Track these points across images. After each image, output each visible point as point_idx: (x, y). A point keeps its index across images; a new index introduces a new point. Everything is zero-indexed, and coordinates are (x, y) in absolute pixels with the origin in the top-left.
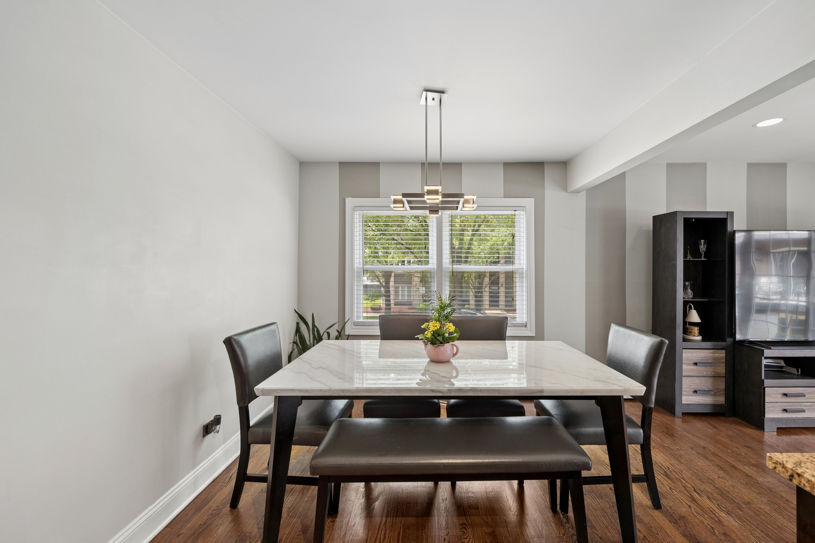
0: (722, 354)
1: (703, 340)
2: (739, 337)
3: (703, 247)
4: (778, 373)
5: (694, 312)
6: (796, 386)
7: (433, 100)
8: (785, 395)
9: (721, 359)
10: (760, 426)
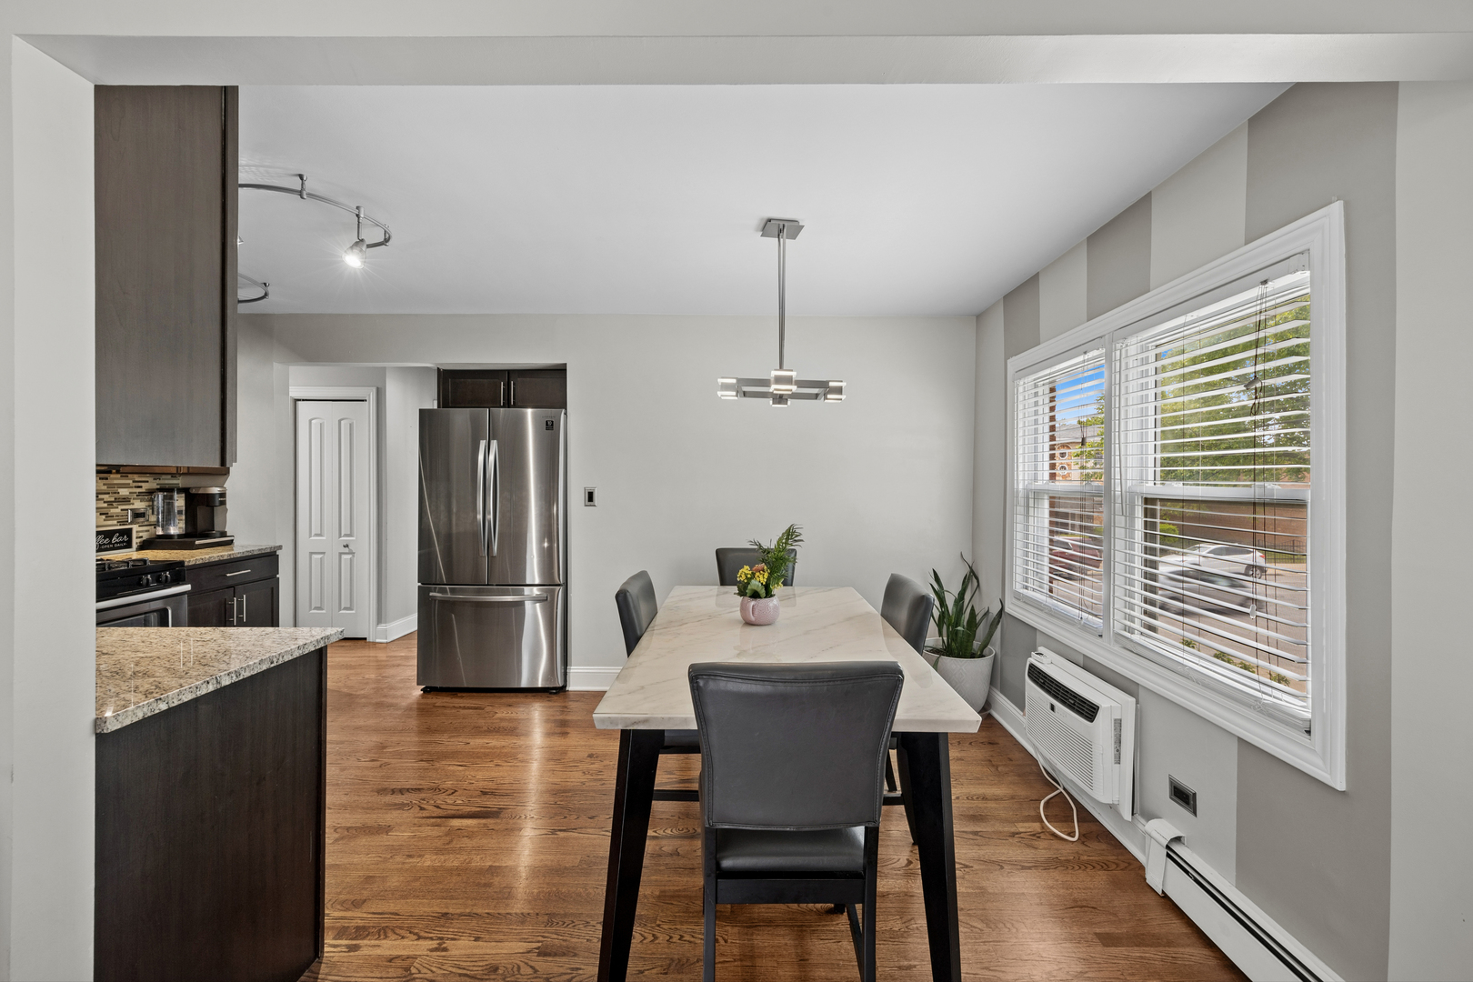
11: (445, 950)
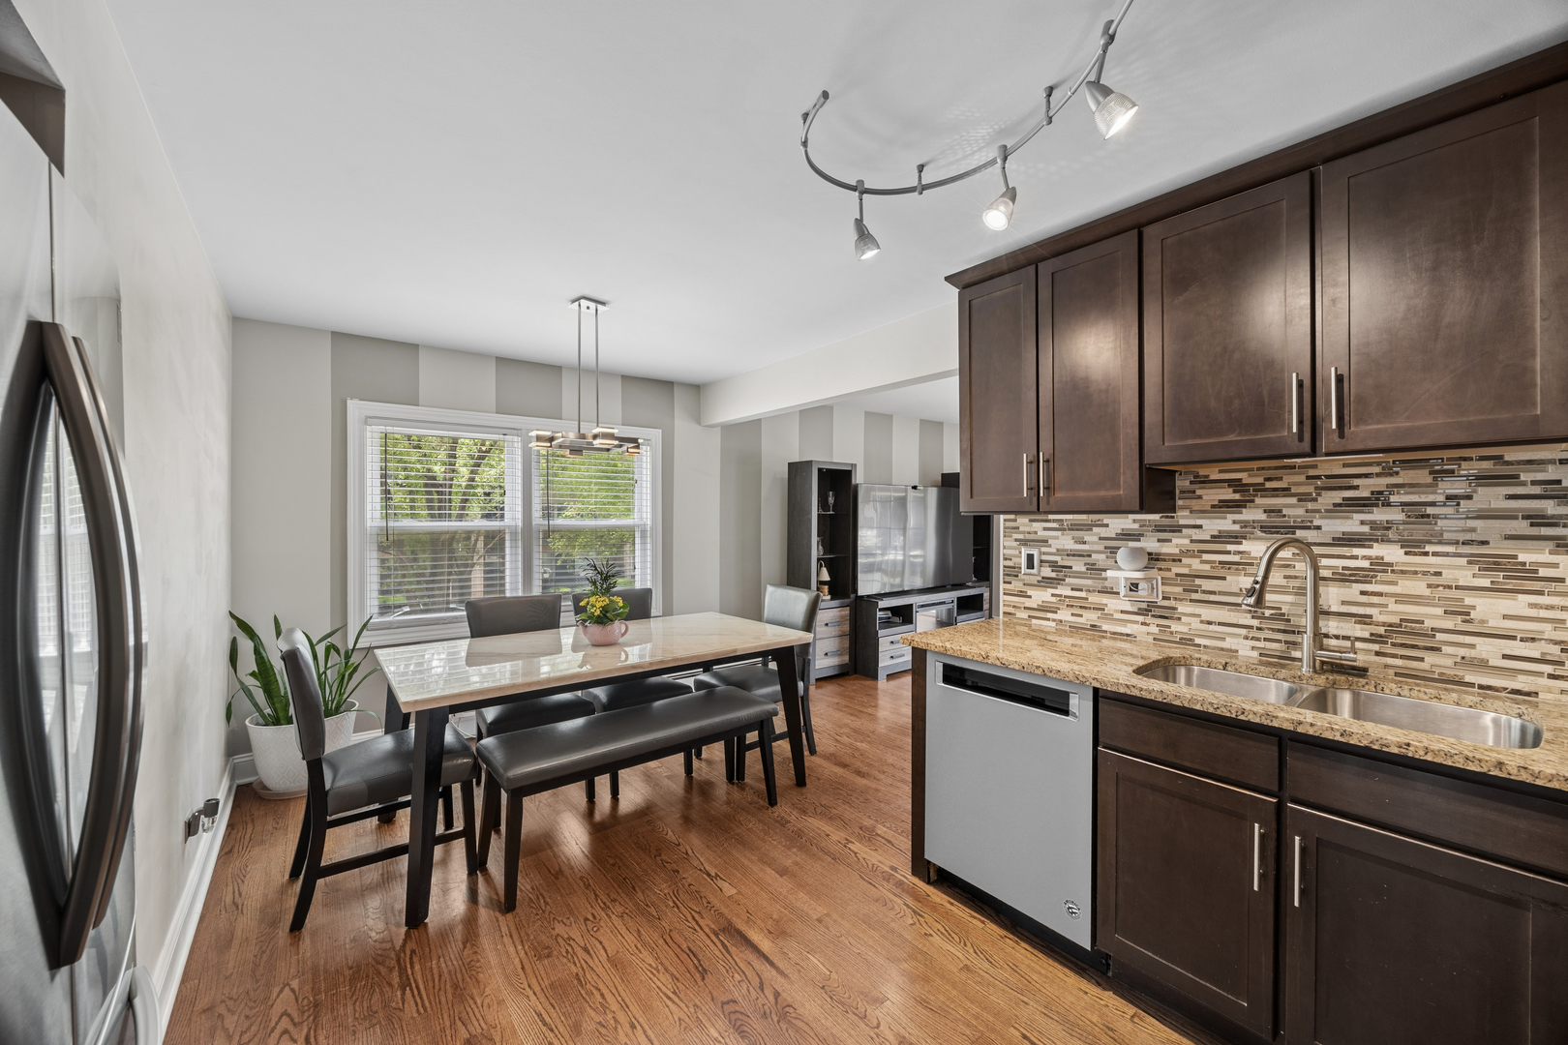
0: (846, 611)
1: (832, 599)
2: (860, 593)
3: (831, 500)
4: (887, 624)
5: (824, 571)
6: (900, 632)
7: (588, 308)
8: (892, 642)
9: (846, 616)
10: (875, 677)
11: (846, 839)
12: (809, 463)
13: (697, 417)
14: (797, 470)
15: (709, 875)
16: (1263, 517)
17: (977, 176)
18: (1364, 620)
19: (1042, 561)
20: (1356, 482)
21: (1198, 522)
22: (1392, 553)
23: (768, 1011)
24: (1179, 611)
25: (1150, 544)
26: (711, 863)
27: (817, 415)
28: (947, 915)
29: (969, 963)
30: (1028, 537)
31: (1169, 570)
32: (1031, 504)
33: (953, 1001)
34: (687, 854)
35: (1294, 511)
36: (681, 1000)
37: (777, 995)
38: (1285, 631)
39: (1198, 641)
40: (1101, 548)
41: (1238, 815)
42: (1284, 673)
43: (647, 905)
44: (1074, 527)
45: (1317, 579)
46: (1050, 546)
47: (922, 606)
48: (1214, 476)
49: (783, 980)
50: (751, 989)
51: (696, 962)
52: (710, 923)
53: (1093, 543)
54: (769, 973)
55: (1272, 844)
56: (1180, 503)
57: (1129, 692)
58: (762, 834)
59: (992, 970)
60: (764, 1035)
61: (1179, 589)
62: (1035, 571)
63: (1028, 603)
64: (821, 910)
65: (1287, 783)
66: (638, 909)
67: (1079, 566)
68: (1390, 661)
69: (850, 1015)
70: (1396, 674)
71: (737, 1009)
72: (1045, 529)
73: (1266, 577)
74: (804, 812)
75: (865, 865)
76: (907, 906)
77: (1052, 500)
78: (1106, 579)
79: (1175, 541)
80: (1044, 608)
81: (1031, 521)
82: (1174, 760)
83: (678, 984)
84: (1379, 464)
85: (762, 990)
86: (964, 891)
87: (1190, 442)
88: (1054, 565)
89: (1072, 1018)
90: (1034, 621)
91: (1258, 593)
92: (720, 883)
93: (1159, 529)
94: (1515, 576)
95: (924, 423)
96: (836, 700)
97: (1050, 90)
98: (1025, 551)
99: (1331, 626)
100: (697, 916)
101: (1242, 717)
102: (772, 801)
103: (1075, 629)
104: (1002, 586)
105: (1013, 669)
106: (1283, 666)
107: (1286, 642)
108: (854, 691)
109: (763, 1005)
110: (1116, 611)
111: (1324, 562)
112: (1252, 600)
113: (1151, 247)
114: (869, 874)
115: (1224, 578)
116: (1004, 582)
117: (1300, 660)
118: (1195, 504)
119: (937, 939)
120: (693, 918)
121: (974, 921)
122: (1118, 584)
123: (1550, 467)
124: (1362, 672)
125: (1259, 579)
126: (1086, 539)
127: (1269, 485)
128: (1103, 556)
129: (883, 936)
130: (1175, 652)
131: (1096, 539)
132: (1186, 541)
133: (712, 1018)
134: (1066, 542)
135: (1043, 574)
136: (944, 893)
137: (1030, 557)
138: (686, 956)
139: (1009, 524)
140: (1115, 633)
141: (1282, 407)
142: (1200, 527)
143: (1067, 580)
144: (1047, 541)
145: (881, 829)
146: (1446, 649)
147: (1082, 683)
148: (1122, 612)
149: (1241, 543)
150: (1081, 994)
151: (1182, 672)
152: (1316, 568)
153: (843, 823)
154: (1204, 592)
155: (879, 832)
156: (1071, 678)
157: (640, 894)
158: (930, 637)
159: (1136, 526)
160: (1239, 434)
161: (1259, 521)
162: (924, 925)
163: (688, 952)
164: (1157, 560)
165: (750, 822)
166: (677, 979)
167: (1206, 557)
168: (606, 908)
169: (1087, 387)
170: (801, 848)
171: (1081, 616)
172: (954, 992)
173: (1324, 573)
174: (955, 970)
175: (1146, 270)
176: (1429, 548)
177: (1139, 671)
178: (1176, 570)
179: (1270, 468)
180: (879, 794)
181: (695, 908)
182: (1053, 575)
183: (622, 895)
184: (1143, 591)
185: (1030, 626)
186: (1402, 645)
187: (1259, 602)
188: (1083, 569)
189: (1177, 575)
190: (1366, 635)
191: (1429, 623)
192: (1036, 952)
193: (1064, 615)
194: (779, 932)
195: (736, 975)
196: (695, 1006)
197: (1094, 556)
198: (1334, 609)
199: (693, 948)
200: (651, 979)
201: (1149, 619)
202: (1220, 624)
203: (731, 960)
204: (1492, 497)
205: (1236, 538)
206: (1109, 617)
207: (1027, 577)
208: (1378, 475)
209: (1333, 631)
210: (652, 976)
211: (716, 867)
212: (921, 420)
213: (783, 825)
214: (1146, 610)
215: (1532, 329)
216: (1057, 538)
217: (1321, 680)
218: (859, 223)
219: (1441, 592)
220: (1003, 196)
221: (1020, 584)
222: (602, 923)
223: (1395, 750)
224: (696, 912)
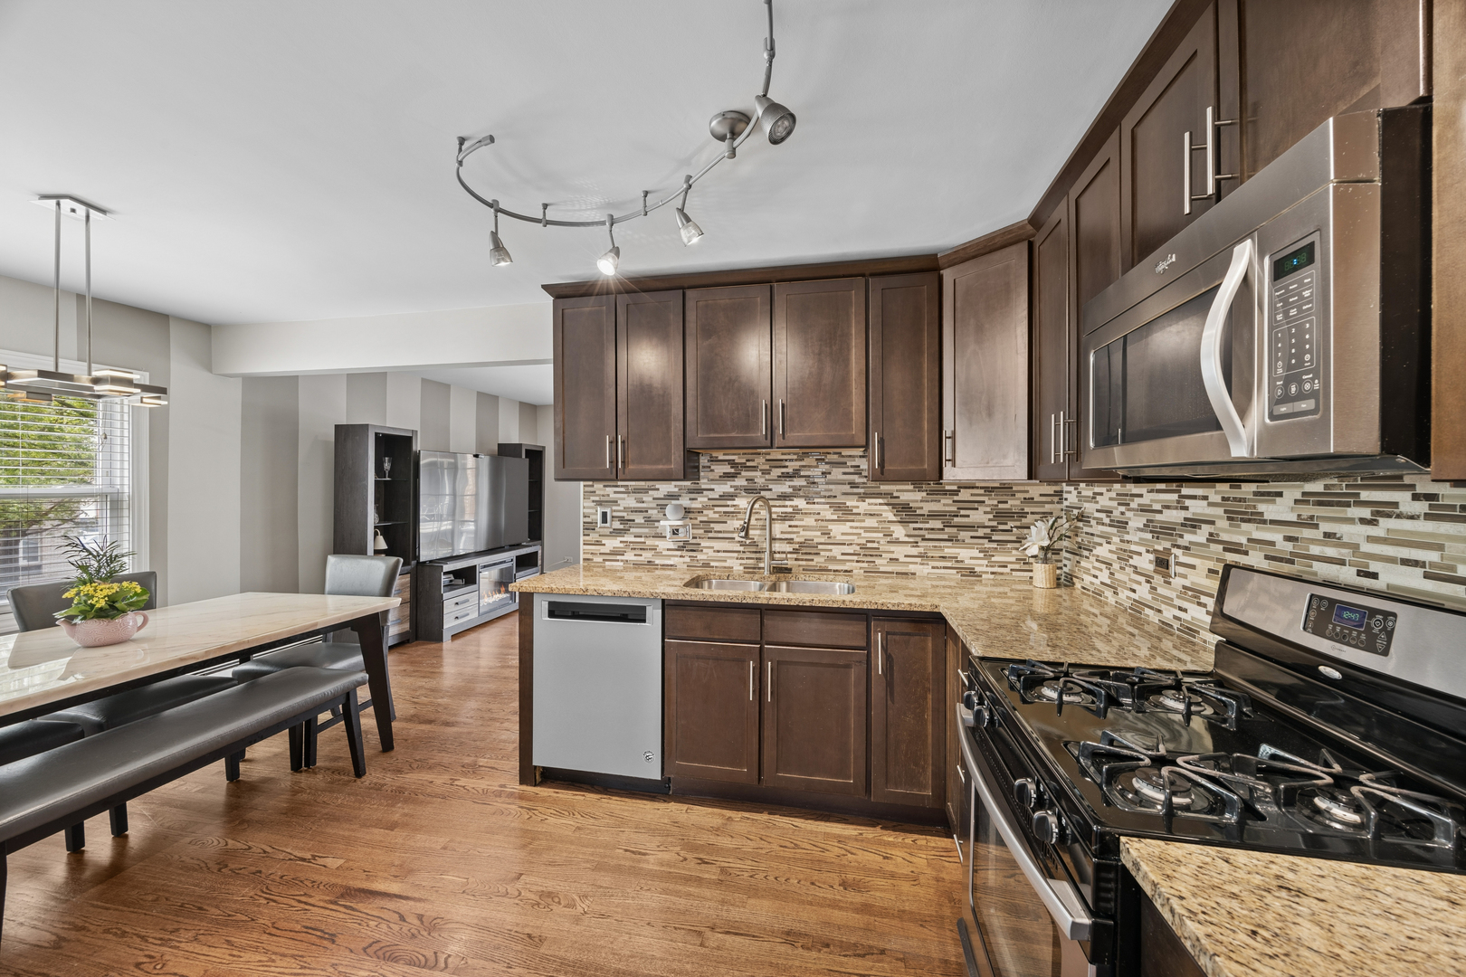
0: (408, 579)
2: (423, 559)
3: (387, 466)
4: (451, 586)
5: (381, 538)
6: (464, 593)
7: (73, 211)
8: (457, 603)
9: (406, 583)
10: (439, 639)
11: (451, 779)
12: (366, 427)
13: (207, 362)
14: (346, 435)
15: (304, 860)
16: (745, 483)
17: (590, 228)
18: (790, 541)
19: (613, 517)
20: (787, 463)
21: (712, 487)
22: (800, 503)
23: (416, 932)
24: (702, 545)
25: (685, 501)
26: (302, 849)
27: (370, 382)
28: (555, 801)
29: (579, 825)
30: (603, 499)
31: (696, 519)
32: (612, 473)
33: (573, 852)
34: (265, 852)
35: (760, 480)
36: (314, 969)
37: (420, 917)
38: (756, 552)
39: (712, 564)
40: (654, 505)
41: (741, 661)
42: (757, 577)
43: (229, 915)
44: (636, 491)
45: (772, 520)
46: (619, 505)
47: (485, 567)
48: (721, 457)
49: (423, 904)
50: (391, 925)
51: (319, 933)
52: (322, 897)
53: (650, 502)
54: (404, 906)
55: (758, 671)
56: (702, 474)
57: (684, 599)
58: (357, 805)
59: (596, 822)
60: (418, 949)
61: (702, 531)
62: (608, 525)
63: (603, 549)
64: (442, 840)
65: (764, 634)
66: (218, 924)
67: (639, 519)
68: (801, 563)
69: (494, 899)
70: (803, 570)
71: (382, 945)
72: (615, 492)
73: (749, 520)
74: (399, 771)
75: (476, 792)
76: (522, 807)
77: (626, 471)
78: (657, 527)
79: (700, 499)
80: (615, 553)
81: (605, 486)
82: (709, 636)
83: (305, 959)
84: (794, 454)
85: (404, 921)
86: (565, 781)
87: (712, 435)
88: (622, 520)
89: (653, 827)
90: (607, 563)
91: (746, 529)
92: (320, 861)
93: (691, 491)
94: (845, 513)
95: (481, 395)
96: (402, 668)
97: (646, 193)
98: (600, 510)
99: (777, 546)
100: (303, 899)
101: (744, 601)
102: (359, 771)
103: (637, 566)
104: (582, 538)
105: (607, 596)
106: (755, 573)
107: (757, 559)
108: (419, 656)
109: (409, 930)
110: (664, 549)
111: (774, 509)
112: (743, 534)
113: (690, 304)
114: (483, 797)
115: (726, 522)
116: (584, 535)
117: (763, 568)
118: (711, 475)
119: (551, 820)
120: (300, 901)
121: (577, 797)
122: (665, 530)
123: (857, 459)
124: (788, 570)
125: (746, 521)
126: (644, 499)
127: (748, 464)
128: (656, 511)
129: (507, 836)
130: (700, 572)
131: (651, 499)
132: (706, 499)
133: (356, 965)
134: (630, 502)
135: (614, 527)
136: (549, 788)
137: (604, 515)
138: (304, 934)
139: (587, 489)
140: (663, 565)
141: (757, 419)
142: (713, 490)
143: (631, 530)
144: (617, 502)
145: (482, 761)
146: (822, 553)
147: (655, 598)
148: (668, 550)
149: (734, 500)
150: (656, 811)
151: (706, 584)
152: (770, 513)
153: (445, 768)
154: (715, 532)
155: (481, 764)
156: (648, 596)
157: (214, 910)
158: (535, 582)
159: (676, 490)
160: (737, 433)
161: (744, 486)
162: (539, 815)
163: (305, 930)
164: (689, 512)
165: (337, 798)
166: (302, 956)
167: (717, 509)
168: (164, 942)
169: (651, 392)
170: (406, 801)
171: (641, 555)
172: (573, 847)
173: (774, 516)
174: (570, 833)
175: (687, 318)
176: (816, 500)
177: (687, 585)
178: (700, 518)
179: (749, 454)
180: (473, 735)
181: (298, 893)
182: (622, 527)
183: (186, 921)
184: (682, 536)
185: (604, 567)
186: (806, 553)
187: (747, 534)
188: (643, 521)
189: (701, 522)
190: (791, 550)
191: (816, 540)
192: (623, 799)
193: (630, 556)
194: (404, 872)
195: (371, 923)
196: (333, 965)
197: (650, 511)
198: (778, 537)
199: (309, 925)
200: (265, 971)
201: (684, 553)
202: (724, 551)
203: (361, 915)
204: (837, 474)
205: (731, 497)
206: (659, 554)
207: (602, 530)
208: (796, 460)
209: (777, 550)
210: (266, 969)
211: (309, 850)
212: (478, 392)
213: (379, 789)
214: (683, 547)
215: (851, 392)
216: (624, 499)
217: (773, 578)
218: (495, 235)
219: (820, 523)
220: (611, 251)
221: (597, 535)
222: (166, 957)
223: (808, 604)
224: (301, 895)
